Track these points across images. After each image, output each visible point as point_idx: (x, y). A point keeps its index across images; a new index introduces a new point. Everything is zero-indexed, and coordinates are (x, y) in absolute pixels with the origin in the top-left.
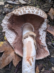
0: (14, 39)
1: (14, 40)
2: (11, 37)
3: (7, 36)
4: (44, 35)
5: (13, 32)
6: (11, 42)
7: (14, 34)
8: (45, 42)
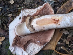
0: (35, 45)
1: (37, 45)
2: (34, 49)
3: (33, 53)
4: (28, 11)
5: (28, 47)
6: (39, 47)
7: (29, 45)
8: (35, 9)
